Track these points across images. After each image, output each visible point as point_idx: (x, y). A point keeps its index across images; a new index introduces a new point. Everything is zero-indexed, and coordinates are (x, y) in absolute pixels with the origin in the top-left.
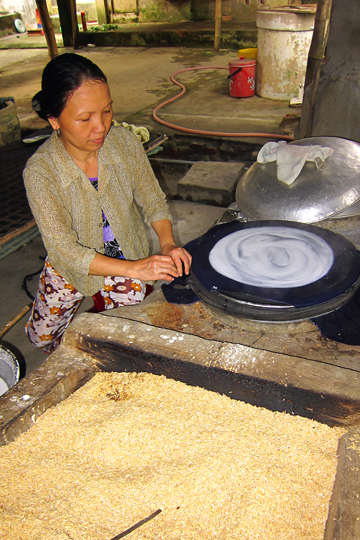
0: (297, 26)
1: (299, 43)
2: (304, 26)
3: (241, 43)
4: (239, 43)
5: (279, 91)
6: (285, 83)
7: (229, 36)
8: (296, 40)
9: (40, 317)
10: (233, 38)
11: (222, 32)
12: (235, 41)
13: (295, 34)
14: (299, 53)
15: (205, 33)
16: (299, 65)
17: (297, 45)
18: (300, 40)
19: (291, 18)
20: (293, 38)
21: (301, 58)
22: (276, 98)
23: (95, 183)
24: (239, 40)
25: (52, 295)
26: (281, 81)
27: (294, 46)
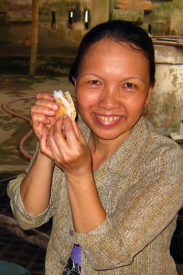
0: (176, 59)
1: (178, 76)
3: (58, 69)
4: (56, 70)
6: (162, 117)
7: (44, 62)
8: (174, 73)
10: (49, 64)
11: (38, 59)
12: (51, 68)
14: (178, 86)
15: (16, 58)
16: (178, 99)
17: (176, 78)
18: (178, 73)
19: (170, 51)
20: (171, 71)
21: (180, 91)
24: (55, 66)
26: (157, 115)
27: (172, 78)
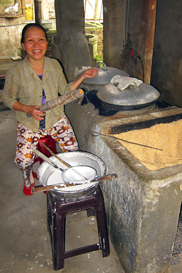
0: (7, 24)
1: (9, 31)
2: (10, 23)
5: (4, 55)
6: (6, 50)
8: (7, 30)
9: (21, 161)
13: (6, 28)
14: (10, 36)
16: (12, 42)
17: (8, 33)
20: (6, 29)
21: (11, 38)
22: (3, 58)
23: (41, 77)
25: (23, 147)
26: (4, 50)
27: (7, 33)
